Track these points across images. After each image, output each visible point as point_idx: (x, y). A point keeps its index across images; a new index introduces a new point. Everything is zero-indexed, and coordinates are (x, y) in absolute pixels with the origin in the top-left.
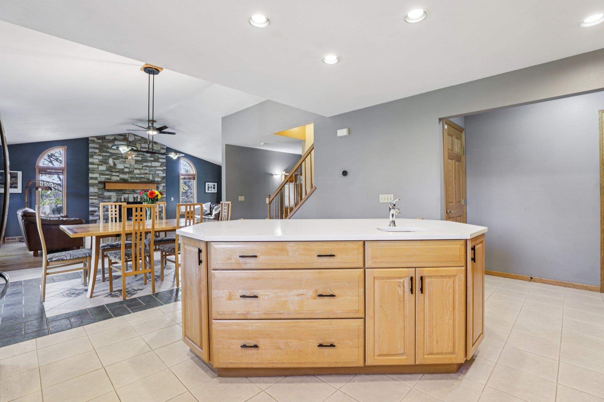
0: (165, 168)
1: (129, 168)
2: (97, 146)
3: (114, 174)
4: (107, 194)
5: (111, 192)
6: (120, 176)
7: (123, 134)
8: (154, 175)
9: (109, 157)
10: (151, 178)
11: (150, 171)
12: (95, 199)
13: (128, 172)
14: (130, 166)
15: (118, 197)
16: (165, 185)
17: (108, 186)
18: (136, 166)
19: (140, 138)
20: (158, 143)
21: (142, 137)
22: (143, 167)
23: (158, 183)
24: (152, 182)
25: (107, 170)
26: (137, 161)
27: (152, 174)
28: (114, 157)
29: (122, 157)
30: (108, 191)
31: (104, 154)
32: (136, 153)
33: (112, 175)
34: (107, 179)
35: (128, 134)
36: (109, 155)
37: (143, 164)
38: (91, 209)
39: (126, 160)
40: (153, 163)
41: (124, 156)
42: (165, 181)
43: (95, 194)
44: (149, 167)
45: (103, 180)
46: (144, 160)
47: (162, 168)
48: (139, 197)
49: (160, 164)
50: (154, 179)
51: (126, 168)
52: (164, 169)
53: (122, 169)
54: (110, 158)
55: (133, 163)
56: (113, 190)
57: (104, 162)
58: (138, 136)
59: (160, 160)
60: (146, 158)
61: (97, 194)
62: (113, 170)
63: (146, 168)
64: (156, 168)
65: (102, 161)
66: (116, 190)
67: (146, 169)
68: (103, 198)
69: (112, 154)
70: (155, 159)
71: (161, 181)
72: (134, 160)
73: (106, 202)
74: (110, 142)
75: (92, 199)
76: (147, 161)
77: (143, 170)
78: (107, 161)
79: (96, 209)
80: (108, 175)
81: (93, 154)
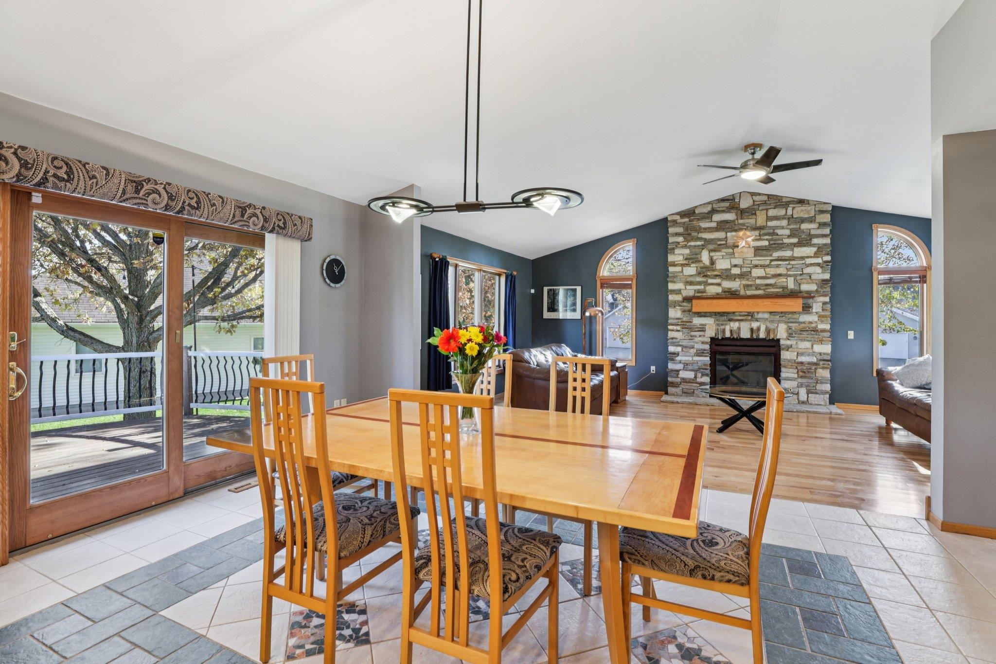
0: (828, 258)
1: (741, 267)
2: (680, 230)
3: (710, 281)
4: (697, 321)
5: (705, 316)
6: (722, 285)
7: (727, 198)
8: (798, 278)
9: (703, 247)
10: (791, 285)
11: (788, 270)
12: (678, 331)
13: (739, 275)
14: (744, 262)
15: (719, 328)
16: (827, 299)
17: (698, 306)
18: (757, 261)
19: (765, 198)
20: (808, 201)
21: (768, 195)
22: (771, 261)
23: (810, 295)
24: (793, 294)
25: (699, 274)
26: (759, 250)
27: (795, 276)
28: (711, 247)
29: (726, 244)
30: (700, 315)
31: (693, 243)
32: (757, 233)
33: (706, 284)
34: (697, 292)
35: (739, 194)
36: (703, 245)
37: (771, 255)
38: (671, 349)
39: (736, 250)
40: (795, 249)
41: (731, 242)
42: (828, 289)
43: (677, 321)
44: (786, 260)
45: (691, 293)
46: (774, 246)
47: (819, 260)
48: (763, 329)
49: (814, 249)
50: (800, 287)
51: (735, 266)
52: (827, 262)
53: (726, 270)
54: (704, 251)
55: (750, 253)
56: (708, 314)
57: (693, 259)
58: (759, 194)
59: (815, 241)
60: (779, 240)
61: (680, 321)
62: (709, 274)
63: (779, 263)
64: (803, 262)
65: (689, 257)
66: (715, 313)
67: (778, 266)
69: (708, 242)
70: (801, 240)
71: (817, 291)
72: (753, 249)
73: (696, 336)
74: (703, 218)
75: (672, 330)
76: (781, 246)
77: (772, 269)
78: (699, 256)
79: (679, 349)
80: (699, 283)
81: (675, 246)
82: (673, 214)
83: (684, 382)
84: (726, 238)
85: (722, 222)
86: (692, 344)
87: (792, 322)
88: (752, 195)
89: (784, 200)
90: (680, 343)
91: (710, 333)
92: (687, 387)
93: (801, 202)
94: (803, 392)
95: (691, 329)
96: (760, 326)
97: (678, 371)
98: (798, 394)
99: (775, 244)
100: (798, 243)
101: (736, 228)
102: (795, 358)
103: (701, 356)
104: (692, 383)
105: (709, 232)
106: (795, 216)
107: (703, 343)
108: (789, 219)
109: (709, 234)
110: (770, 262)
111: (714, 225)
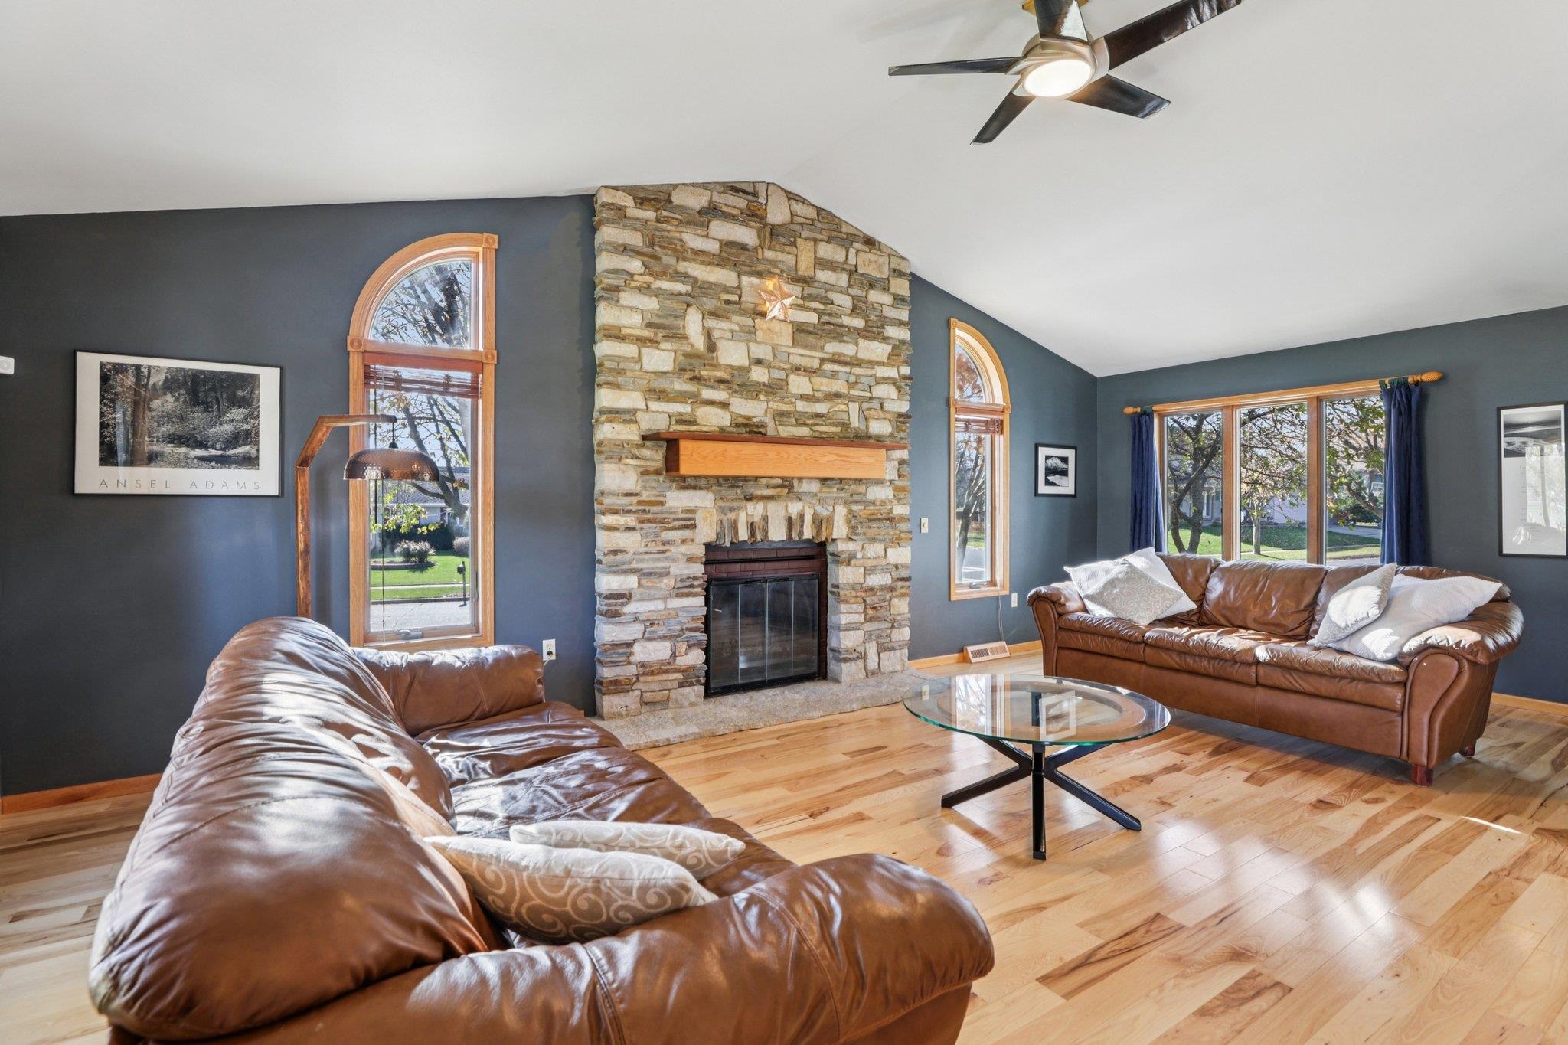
0: (906, 370)
2: (635, 239)
3: (707, 394)
4: (678, 500)
5: (694, 488)
6: (732, 408)
7: (743, 187)
8: (865, 405)
9: (688, 301)
10: (855, 422)
11: (851, 385)
12: (629, 529)
13: (765, 385)
14: (774, 356)
15: (725, 518)
16: (906, 455)
17: (688, 460)
18: (798, 357)
19: (811, 213)
20: (878, 243)
21: (819, 210)
22: (823, 361)
23: (881, 445)
24: (861, 440)
25: (679, 371)
26: (801, 331)
27: (861, 400)
28: (710, 304)
29: (739, 304)
30: (685, 483)
31: (666, 285)
32: (797, 290)
33: (697, 401)
34: (680, 422)
35: (764, 187)
36: (688, 295)
37: (822, 348)
38: (607, 583)
39: (758, 321)
40: (861, 341)
41: (750, 299)
42: (906, 434)
43: (626, 500)
44: (845, 363)
45: (661, 424)
46: (827, 327)
47: (892, 373)
48: (809, 517)
49: (888, 349)
50: (867, 427)
51: (759, 362)
52: (905, 378)
53: (740, 369)
54: (691, 310)
55: (784, 336)
56: (703, 482)
57: (664, 329)
58: (803, 201)
59: (889, 331)
60: (835, 315)
61: (635, 500)
62: (704, 373)
63: (836, 367)
64: (872, 372)
65: (656, 320)
66: (717, 478)
67: (834, 375)
68: (662, 522)
69: (703, 289)
70: (870, 323)
71: (892, 435)
72: (791, 327)
73: (673, 543)
74: (690, 223)
75: (609, 528)
76: (839, 333)
77: (825, 381)
78: (679, 322)
79: (631, 581)
80: (681, 397)
81: (621, 282)
82: (616, 188)
83: (644, 674)
84: (739, 287)
85: (730, 244)
86: (665, 564)
87: (856, 502)
88: (789, 199)
89: (844, 230)
90: (634, 565)
91: (706, 532)
92: (656, 686)
93: (870, 242)
94: (872, 649)
95: (663, 523)
96: (803, 510)
97: (629, 645)
98: (863, 656)
99: (829, 323)
100: (865, 330)
101: (760, 268)
102: (862, 581)
103: (687, 595)
104: (667, 672)
105: (702, 263)
106: (861, 271)
107: (691, 559)
108: (850, 273)
109: (702, 267)
110: (821, 365)
111: (713, 247)
